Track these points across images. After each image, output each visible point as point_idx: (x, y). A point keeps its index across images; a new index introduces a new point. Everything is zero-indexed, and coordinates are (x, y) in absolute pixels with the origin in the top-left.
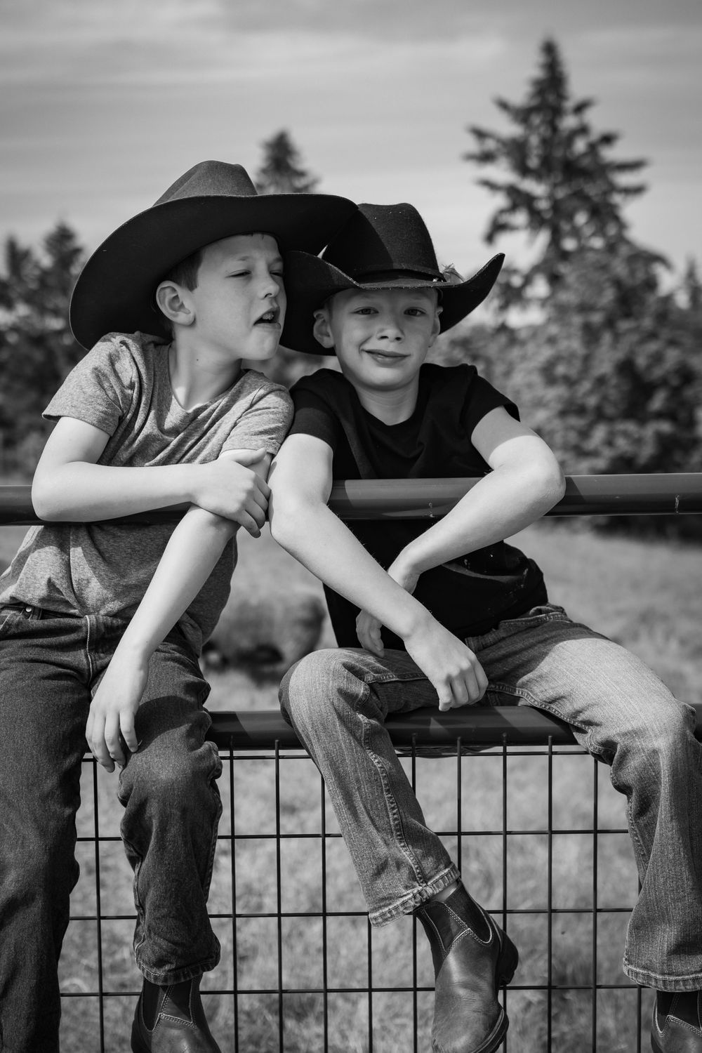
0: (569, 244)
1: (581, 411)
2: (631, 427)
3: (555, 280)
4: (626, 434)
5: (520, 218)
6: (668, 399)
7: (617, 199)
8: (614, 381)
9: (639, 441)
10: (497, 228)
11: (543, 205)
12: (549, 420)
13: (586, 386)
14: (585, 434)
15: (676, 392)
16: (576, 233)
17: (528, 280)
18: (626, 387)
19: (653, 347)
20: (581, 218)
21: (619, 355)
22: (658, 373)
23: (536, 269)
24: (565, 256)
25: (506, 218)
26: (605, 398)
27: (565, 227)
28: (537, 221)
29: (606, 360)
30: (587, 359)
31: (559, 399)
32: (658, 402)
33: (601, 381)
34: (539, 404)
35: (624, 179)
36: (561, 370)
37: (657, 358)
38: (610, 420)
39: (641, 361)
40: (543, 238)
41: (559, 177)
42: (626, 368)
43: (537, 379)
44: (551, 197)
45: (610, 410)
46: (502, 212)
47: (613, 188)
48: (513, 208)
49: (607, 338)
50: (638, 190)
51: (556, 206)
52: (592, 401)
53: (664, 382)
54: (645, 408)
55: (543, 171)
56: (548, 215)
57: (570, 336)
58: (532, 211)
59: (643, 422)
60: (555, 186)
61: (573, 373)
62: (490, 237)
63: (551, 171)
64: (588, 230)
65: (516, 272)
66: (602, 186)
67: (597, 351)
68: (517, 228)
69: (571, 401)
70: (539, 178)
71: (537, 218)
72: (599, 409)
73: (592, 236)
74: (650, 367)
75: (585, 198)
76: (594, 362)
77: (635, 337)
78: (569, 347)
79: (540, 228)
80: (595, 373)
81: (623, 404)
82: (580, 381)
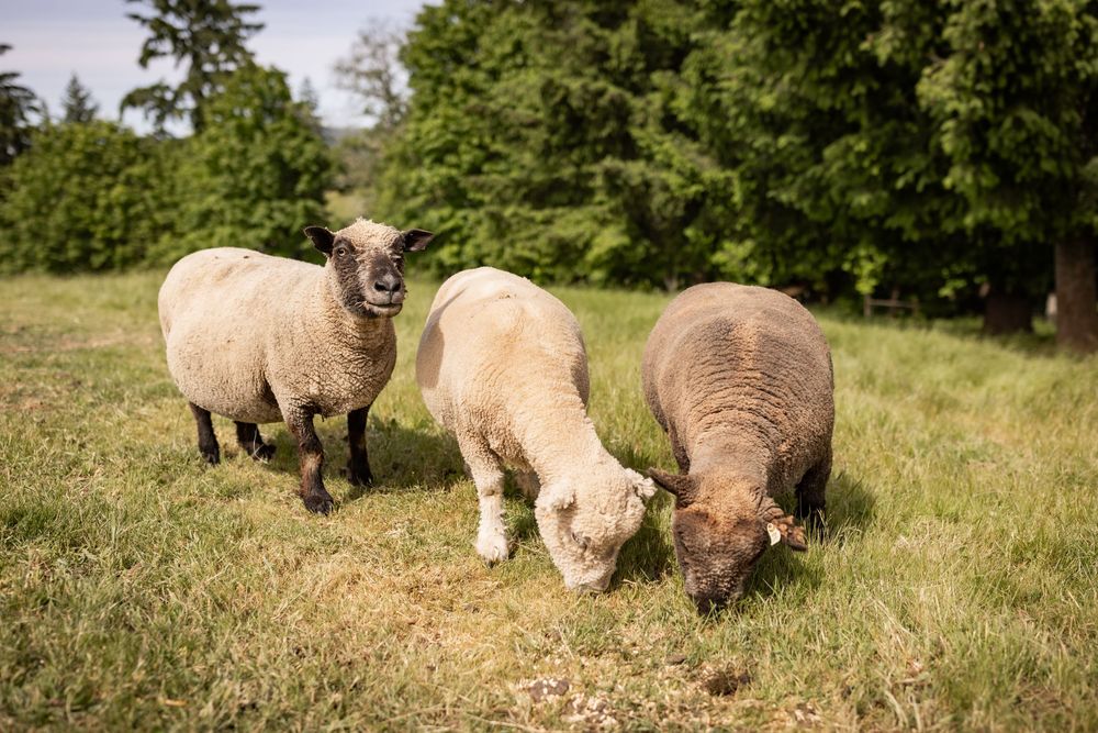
0: (208, 68)
1: (244, 194)
2: (284, 204)
3: (198, 95)
4: (282, 210)
5: (167, 46)
6: (309, 182)
7: (243, 33)
8: (268, 168)
9: (292, 215)
10: (148, 55)
11: (185, 35)
12: (217, 202)
13: (246, 174)
14: (248, 211)
15: (315, 176)
16: (215, 62)
17: (178, 95)
18: (277, 174)
19: (294, 143)
20: (214, 49)
21: (271, 149)
22: (301, 161)
23: (183, 87)
24: (206, 77)
25: (152, 46)
26: (261, 182)
27: (203, 53)
28: (181, 48)
29: (259, 154)
30: (244, 152)
31: (225, 184)
32: (301, 186)
33: (258, 169)
34: (208, 190)
35: (247, 18)
36: (224, 161)
37: (299, 151)
38: (269, 199)
39: (287, 154)
40: (187, 61)
41: (193, 14)
42: (276, 158)
43: (204, 169)
44: (189, 29)
45: (266, 192)
46: (150, 40)
47: (240, 25)
48: (160, 37)
49: (258, 136)
50: (259, 27)
51: (194, 37)
52: (253, 185)
53: (307, 169)
54: (292, 189)
55: (181, 9)
56: (189, 44)
57: (227, 136)
58: (175, 37)
59: (293, 199)
60: (192, 22)
61: (235, 163)
62: (143, 62)
63: (188, 9)
64: (222, 57)
65: (167, 88)
66: (230, 23)
67: (250, 147)
68: (164, 54)
69: (235, 186)
70: (179, 14)
71: (180, 46)
72: (258, 191)
73: (226, 61)
74: (293, 159)
75: (218, 31)
76: (250, 154)
77: (280, 135)
78: (226, 143)
79: (183, 54)
80: (253, 163)
81: (276, 187)
82: (240, 170)
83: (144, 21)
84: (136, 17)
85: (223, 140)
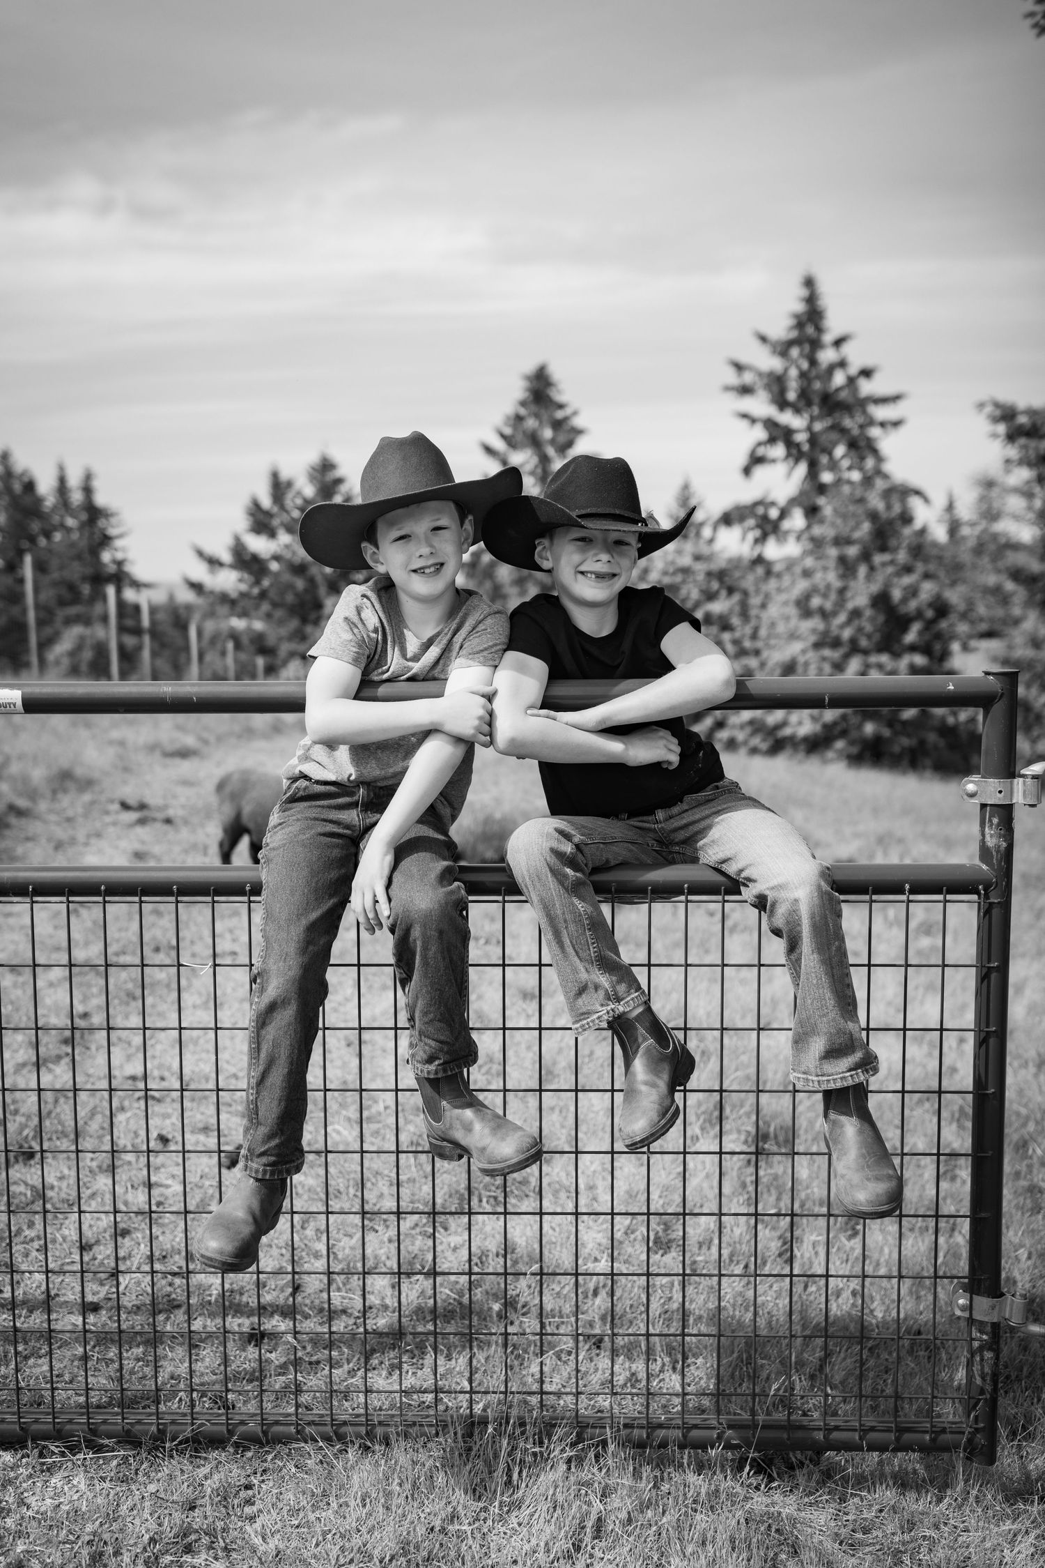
0: (827, 477)
1: (836, 643)
2: (884, 658)
3: (812, 512)
4: (880, 667)
5: (779, 451)
6: (920, 633)
7: (875, 432)
8: (868, 613)
10: (756, 460)
11: (801, 437)
12: (804, 652)
13: (842, 618)
15: (929, 624)
16: (833, 466)
17: (784, 514)
18: (881, 619)
19: (907, 580)
20: (840, 451)
21: (875, 588)
22: (913, 605)
23: (793, 502)
24: (822, 489)
25: (761, 451)
26: (860, 630)
27: (824, 459)
28: (795, 453)
29: (861, 594)
30: (842, 591)
31: (814, 631)
32: (911, 636)
33: (856, 614)
34: (793, 636)
35: (880, 413)
36: (816, 602)
37: (913, 592)
38: (866, 652)
39: (897, 594)
40: (802, 469)
41: (816, 410)
42: (881, 601)
43: (793, 611)
44: (809, 429)
45: (864, 643)
46: (760, 444)
47: (871, 422)
48: (772, 440)
49: (862, 570)
50: (897, 424)
51: (813, 440)
52: (847, 634)
53: (919, 615)
54: (899, 641)
55: (801, 404)
56: (806, 447)
57: (825, 569)
58: (790, 444)
59: (896, 655)
60: (812, 419)
61: (828, 606)
62: (747, 471)
63: (809, 404)
64: (845, 463)
65: (773, 504)
66: (860, 419)
67: (852, 584)
68: (774, 461)
69: (826, 633)
70: (797, 410)
71: (794, 451)
72: (853, 642)
73: (850, 468)
74: (905, 600)
75: (843, 431)
76: (849, 594)
77: (890, 570)
78: (824, 579)
79: (797, 461)
80: (850, 605)
81: (877, 637)
82: (835, 614)
83: (754, 421)
84: (745, 416)
85: (818, 577)
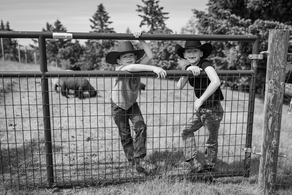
0: (155, 28)
1: (157, 58)
2: (166, 61)
4: (165, 63)
5: (146, 22)
6: (172, 56)
7: (164, 19)
8: (163, 53)
9: (167, 64)
10: (142, 24)
11: (150, 20)
13: (158, 54)
14: (158, 62)
16: (156, 26)
18: (165, 54)
19: (170, 47)
20: (157, 23)
21: (164, 48)
22: (171, 51)
23: (149, 32)
24: (154, 30)
25: (143, 22)
26: (162, 56)
27: (154, 24)
28: (149, 23)
30: (158, 48)
32: (171, 57)
33: (161, 53)
35: (165, 16)
36: (154, 50)
37: (171, 49)
38: (163, 60)
39: (168, 49)
40: (150, 26)
41: (153, 15)
42: (165, 50)
44: (152, 18)
45: (162, 58)
46: (143, 21)
47: (163, 18)
48: (145, 20)
49: (162, 45)
50: (168, 18)
51: (153, 20)
52: (159, 56)
53: (172, 53)
54: (169, 58)
55: (150, 14)
56: (151, 22)
57: (155, 44)
58: (148, 21)
59: (168, 61)
60: (152, 16)
61: (156, 51)
62: (140, 26)
63: (152, 14)
64: (158, 25)
65: (145, 32)
66: (161, 17)
67: (160, 47)
68: (145, 24)
69: (156, 56)
70: (150, 15)
71: (149, 22)
72: (160, 58)
73: (159, 26)
74: (169, 51)
75: (158, 19)
76: (160, 49)
77: (167, 45)
78: (155, 46)
79: (150, 24)
80: (160, 51)
81: (165, 57)
82: (157, 53)
83: (142, 16)
84: (140, 16)
85: (154, 46)
